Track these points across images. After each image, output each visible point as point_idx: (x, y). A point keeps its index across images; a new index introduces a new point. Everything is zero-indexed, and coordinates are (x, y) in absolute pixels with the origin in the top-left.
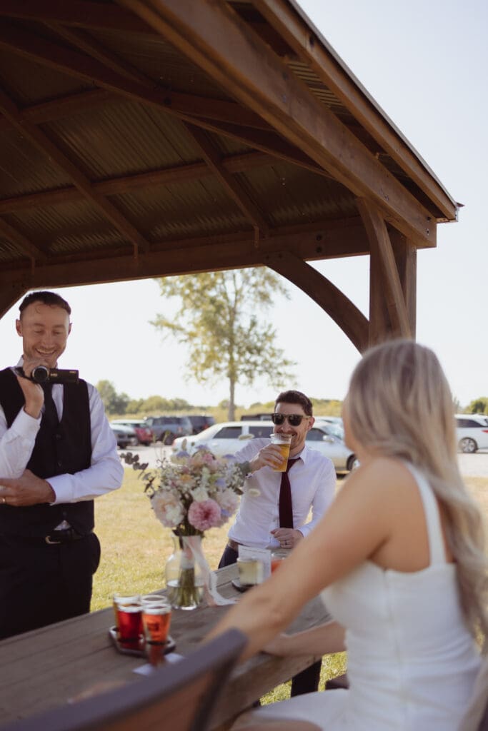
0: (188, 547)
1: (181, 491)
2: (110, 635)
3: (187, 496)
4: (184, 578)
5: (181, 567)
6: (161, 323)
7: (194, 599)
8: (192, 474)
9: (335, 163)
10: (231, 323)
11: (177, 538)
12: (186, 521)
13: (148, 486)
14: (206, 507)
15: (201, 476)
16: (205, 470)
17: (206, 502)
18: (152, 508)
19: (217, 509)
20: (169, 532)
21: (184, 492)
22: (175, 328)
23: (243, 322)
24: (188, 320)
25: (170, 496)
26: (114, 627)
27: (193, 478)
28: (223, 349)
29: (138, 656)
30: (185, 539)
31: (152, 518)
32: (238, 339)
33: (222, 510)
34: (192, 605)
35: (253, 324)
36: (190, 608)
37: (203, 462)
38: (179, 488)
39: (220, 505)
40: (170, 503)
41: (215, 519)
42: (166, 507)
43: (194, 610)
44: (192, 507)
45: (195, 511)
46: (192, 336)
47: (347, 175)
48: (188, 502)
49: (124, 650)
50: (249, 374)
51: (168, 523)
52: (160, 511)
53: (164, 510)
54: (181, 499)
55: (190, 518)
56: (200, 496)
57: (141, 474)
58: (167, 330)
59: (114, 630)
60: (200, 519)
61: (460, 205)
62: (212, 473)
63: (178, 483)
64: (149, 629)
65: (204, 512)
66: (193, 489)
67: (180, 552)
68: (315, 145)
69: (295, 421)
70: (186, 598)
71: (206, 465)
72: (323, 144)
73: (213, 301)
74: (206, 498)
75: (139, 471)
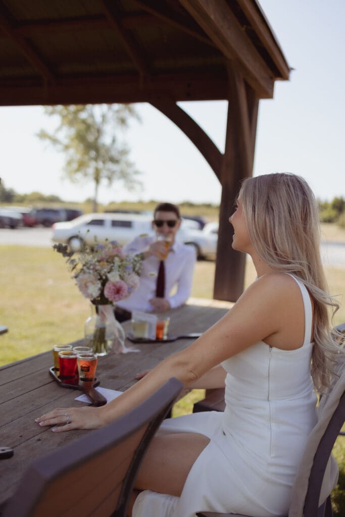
0: (102, 313)
1: (100, 274)
2: (50, 374)
3: (104, 277)
4: (98, 334)
5: (96, 326)
6: (43, 135)
7: (105, 347)
8: (107, 262)
9: (218, 33)
10: (97, 139)
11: (94, 307)
12: (102, 294)
13: (74, 268)
14: (118, 285)
15: (114, 263)
16: (117, 259)
17: (118, 282)
18: (76, 284)
19: (125, 287)
20: (88, 302)
21: (102, 274)
22: (55, 141)
23: (106, 140)
24: (65, 134)
25: (90, 276)
26: (53, 367)
27: (108, 265)
28: (91, 159)
29: (75, 389)
30: (101, 307)
31: (77, 291)
32: (102, 152)
33: (129, 288)
34: (103, 352)
35: (114, 141)
36: (103, 354)
37: (115, 253)
38: (98, 271)
39: (127, 284)
40: (91, 282)
41: (124, 294)
42: (88, 284)
43: (105, 356)
44: (107, 285)
45: (110, 289)
46: (67, 147)
47: (224, 42)
48: (104, 281)
49: (64, 384)
50: (110, 179)
51: (88, 295)
52: (83, 287)
53: (86, 286)
54: (99, 279)
55: (106, 293)
56: (114, 277)
57: (68, 260)
58: (47, 142)
59: (53, 370)
60: (113, 294)
61: (292, 69)
62: (122, 261)
63: (98, 267)
64: (82, 370)
65: (117, 289)
66: (109, 272)
67: (95, 316)
68: (206, 17)
69: (172, 224)
70: (99, 348)
71: (117, 256)
72: (212, 17)
73: (84, 122)
74: (118, 279)
75: (67, 258)
